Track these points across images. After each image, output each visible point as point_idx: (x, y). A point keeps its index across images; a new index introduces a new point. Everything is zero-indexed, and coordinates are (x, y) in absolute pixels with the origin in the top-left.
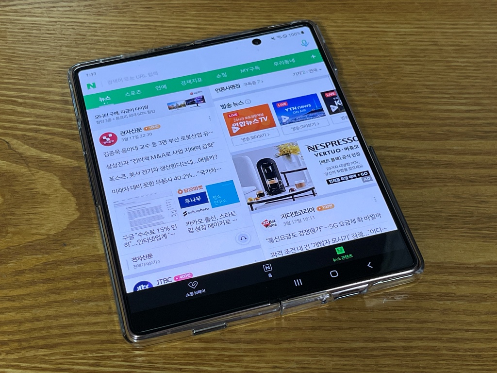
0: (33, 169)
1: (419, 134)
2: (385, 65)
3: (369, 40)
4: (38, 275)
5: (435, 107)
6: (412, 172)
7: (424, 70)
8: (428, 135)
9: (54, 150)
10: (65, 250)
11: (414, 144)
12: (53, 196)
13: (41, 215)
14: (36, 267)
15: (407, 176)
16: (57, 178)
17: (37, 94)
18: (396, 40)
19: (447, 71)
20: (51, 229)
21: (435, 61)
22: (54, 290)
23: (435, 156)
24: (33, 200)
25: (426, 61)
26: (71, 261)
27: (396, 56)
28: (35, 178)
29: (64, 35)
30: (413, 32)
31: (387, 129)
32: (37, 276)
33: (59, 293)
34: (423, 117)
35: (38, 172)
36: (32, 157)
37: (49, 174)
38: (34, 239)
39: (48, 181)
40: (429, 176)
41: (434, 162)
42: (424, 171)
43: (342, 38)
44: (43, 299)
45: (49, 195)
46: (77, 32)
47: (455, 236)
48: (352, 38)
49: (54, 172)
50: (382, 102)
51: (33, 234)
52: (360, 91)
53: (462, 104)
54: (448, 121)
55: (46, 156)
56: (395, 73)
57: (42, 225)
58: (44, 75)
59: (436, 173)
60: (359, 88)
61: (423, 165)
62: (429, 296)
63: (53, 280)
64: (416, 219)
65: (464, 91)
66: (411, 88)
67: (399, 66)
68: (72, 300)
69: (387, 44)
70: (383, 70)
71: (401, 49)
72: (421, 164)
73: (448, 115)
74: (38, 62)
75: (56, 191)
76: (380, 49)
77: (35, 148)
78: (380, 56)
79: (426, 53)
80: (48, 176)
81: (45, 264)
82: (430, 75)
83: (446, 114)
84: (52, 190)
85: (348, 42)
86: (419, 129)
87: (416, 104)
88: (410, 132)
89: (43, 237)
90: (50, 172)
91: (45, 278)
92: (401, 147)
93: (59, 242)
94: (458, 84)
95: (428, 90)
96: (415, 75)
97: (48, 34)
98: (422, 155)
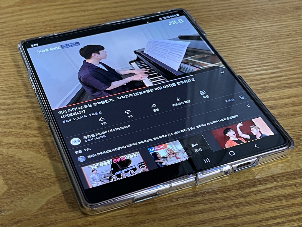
5: (249, 74)
19: (249, 52)
25: (232, 48)
26: (9, 223)
30: (217, 32)
53: (266, 70)
54: (262, 81)
65: (265, 62)
73: (260, 77)
79: (231, 43)
83: (259, 77)
94: (259, 58)
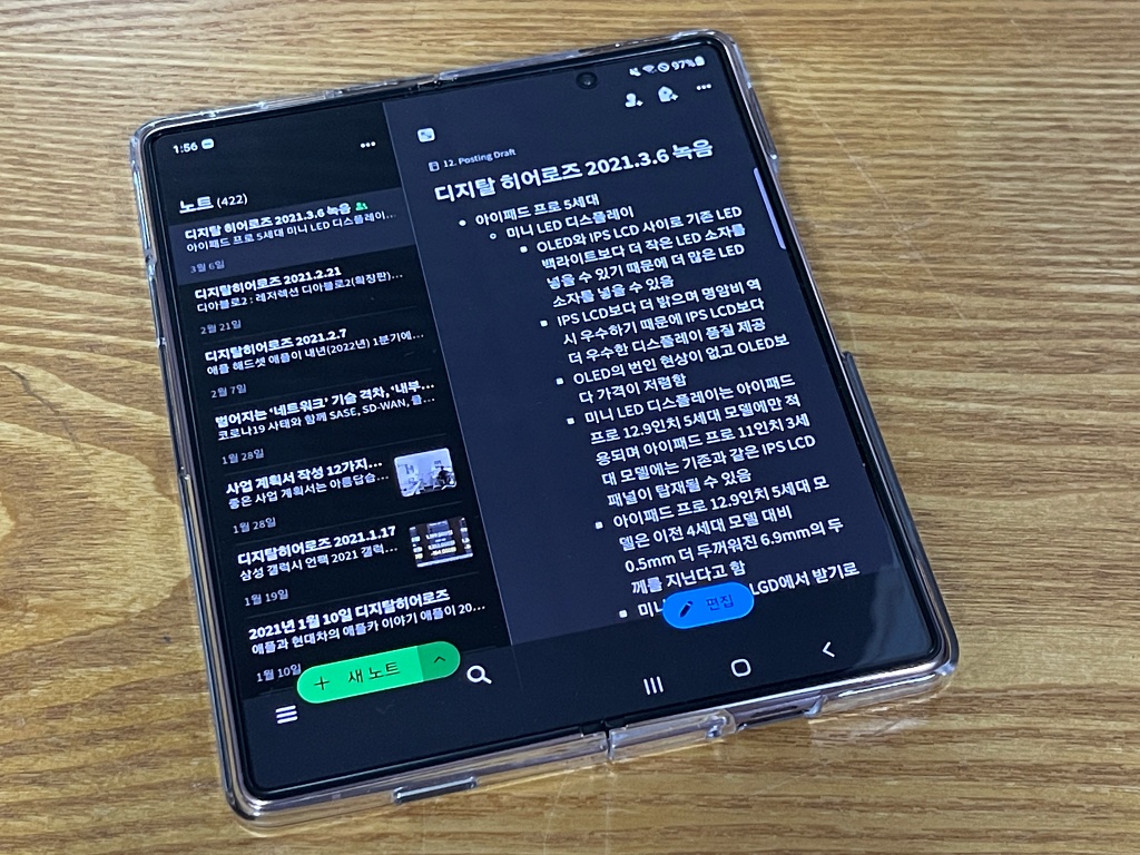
0: (86, 445)
1: (1028, 355)
2: (938, 178)
3: (899, 116)
4: (105, 718)
5: (1064, 288)
6: (1010, 455)
7: (1036, 193)
8: (1047, 359)
9: (136, 396)
10: (167, 653)
11: (1013, 383)
12: (134, 513)
13: (107, 565)
14: (100, 697)
15: (999, 464)
16: (145, 467)
17: (92, 251)
18: (963, 114)
20: (134, 600)
21: (1062, 168)
22: (142, 756)
23: (1065, 413)
24: (88, 525)
25: (1039, 168)
26: (183, 683)
27: (966, 157)
28: (88, 468)
29: (156, 100)
30: (1006, 94)
31: (945, 344)
32: (100, 720)
33: (156, 766)
34: (1035, 312)
35: (98, 453)
36: (81, 412)
37: (126, 458)
38: (91, 625)
39: (122, 476)
40: (1054, 464)
41: (1064, 430)
42: (1039, 452)
43: (836, 109)
44: (116, 779)
45: (126, 512)
46: (185, 94)
47: (1118, 618)
48: (860, 111)
49: (137, 454)
50: (935, 275)
51: (89, 613)
52: (881, 247)
54: (1096, 325)
55: (116, 410)
56: (962, 200)
57: (110, 589)
58: (108, 203)
59: (1070, 456)
60: (878, 237)
61: (1037, 437)
62: (1060, 771)
63: (141, 730)
64: (1024, 574)
65: (1135, 247)
66: (1004, 239)
67: (976, 181)
68: (188, 784)
69: (944, 126)
70: (934, 193)
71: (979, 139)
72: (1033, 433)
73: (1096, 308)
74: (91, 171)
75: (142, 501)
76: (927, 138)
77: (90, 391)
78: (928, 157)
79: (1041, 149)
80: (122, 462)
81: (120, 689)
82: (1049, 204)
83: (1091, 307)
84: (133, 498)
85: (848, 120)
86: (1025, 343)
87: (1017, 279)
88: (1005, 351)
89: (111, 620)
90: (127, 453)
91: (120, 725)
92: (983, 391)
93: (152, 633)
94: (1119, 228)
95: (1043, 245)
96: (1014, 205)
97: (115, 97)
98: (1033, 411)
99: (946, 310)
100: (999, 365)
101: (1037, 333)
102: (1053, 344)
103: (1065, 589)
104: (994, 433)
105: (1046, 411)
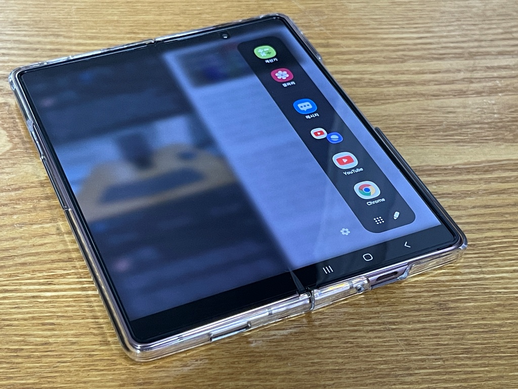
1: (374, 59)
5: (386, 36)
6: (372, 91)
7: (369, 7)
8: (383, 59)
11: (369, 68)
19: (392, 6)
23: (394, 76)
31: (339, 56)
34: (375, 44)
40: (391, 94)
41: (394, 82)
42: (385, 90)
47: (427, 143)
50: (331, 34)
54: (401, 47)
56: (340, 10)
59: (397, 91)
61: (382, 85)
66: (358, 22)
68: (12, 225)
70: (326, 8)
73: (400, 42)
82: (375, 10)
83: (398, 42)
86: (371, 55)
87: (366, 34)
88: (364, 58)
92: (357, 71)
94: (405, 16)
95: (375, 23)
98: (379, 76)
99: (338, 45)
100: (362, 62)
101: (377, 51)
102: (384, 54)
103: (402, 135)
104: (365, 84)
105: (385, 76)
